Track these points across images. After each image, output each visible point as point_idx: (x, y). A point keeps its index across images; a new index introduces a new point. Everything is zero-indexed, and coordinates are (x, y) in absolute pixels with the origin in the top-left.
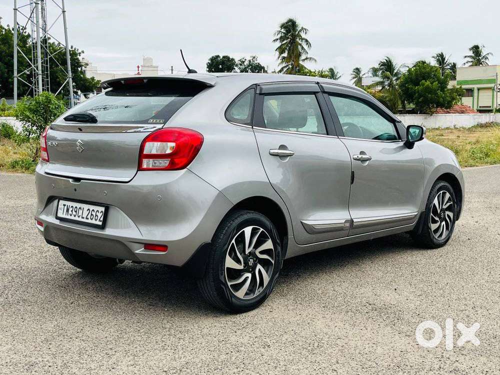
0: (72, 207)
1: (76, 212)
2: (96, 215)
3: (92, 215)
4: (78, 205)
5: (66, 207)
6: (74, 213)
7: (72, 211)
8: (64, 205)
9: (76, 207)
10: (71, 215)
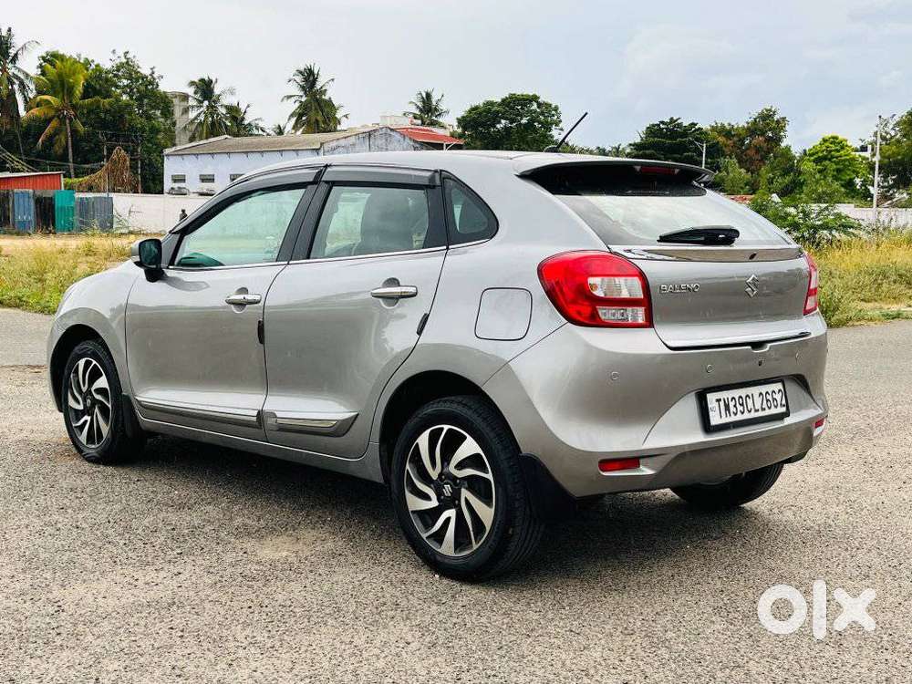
0: (733, 398)
1: (742, 405)
2: (774, 399)
3: (768, 400)
4: (742, 392)
5: (722, 403)
6: (740, 408)
7: (735, 406)
8: (718, 400)
9: (741, 397)
10: (735, 414)
